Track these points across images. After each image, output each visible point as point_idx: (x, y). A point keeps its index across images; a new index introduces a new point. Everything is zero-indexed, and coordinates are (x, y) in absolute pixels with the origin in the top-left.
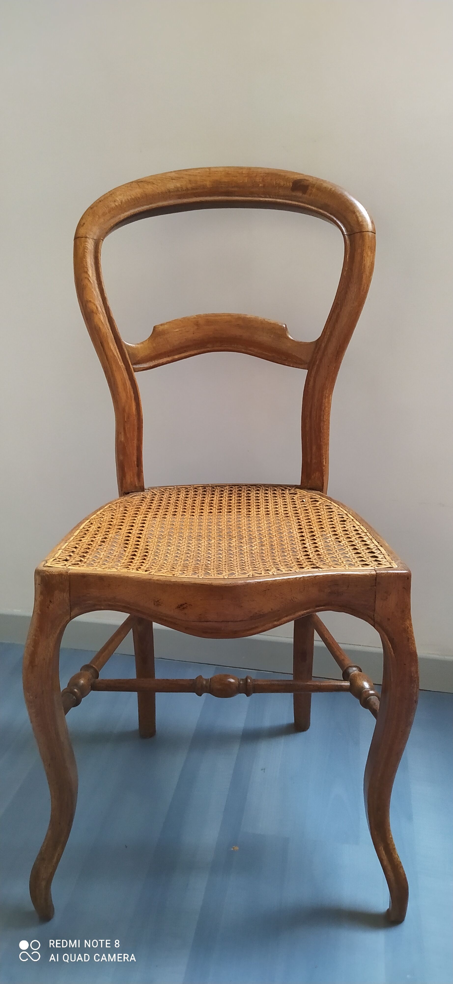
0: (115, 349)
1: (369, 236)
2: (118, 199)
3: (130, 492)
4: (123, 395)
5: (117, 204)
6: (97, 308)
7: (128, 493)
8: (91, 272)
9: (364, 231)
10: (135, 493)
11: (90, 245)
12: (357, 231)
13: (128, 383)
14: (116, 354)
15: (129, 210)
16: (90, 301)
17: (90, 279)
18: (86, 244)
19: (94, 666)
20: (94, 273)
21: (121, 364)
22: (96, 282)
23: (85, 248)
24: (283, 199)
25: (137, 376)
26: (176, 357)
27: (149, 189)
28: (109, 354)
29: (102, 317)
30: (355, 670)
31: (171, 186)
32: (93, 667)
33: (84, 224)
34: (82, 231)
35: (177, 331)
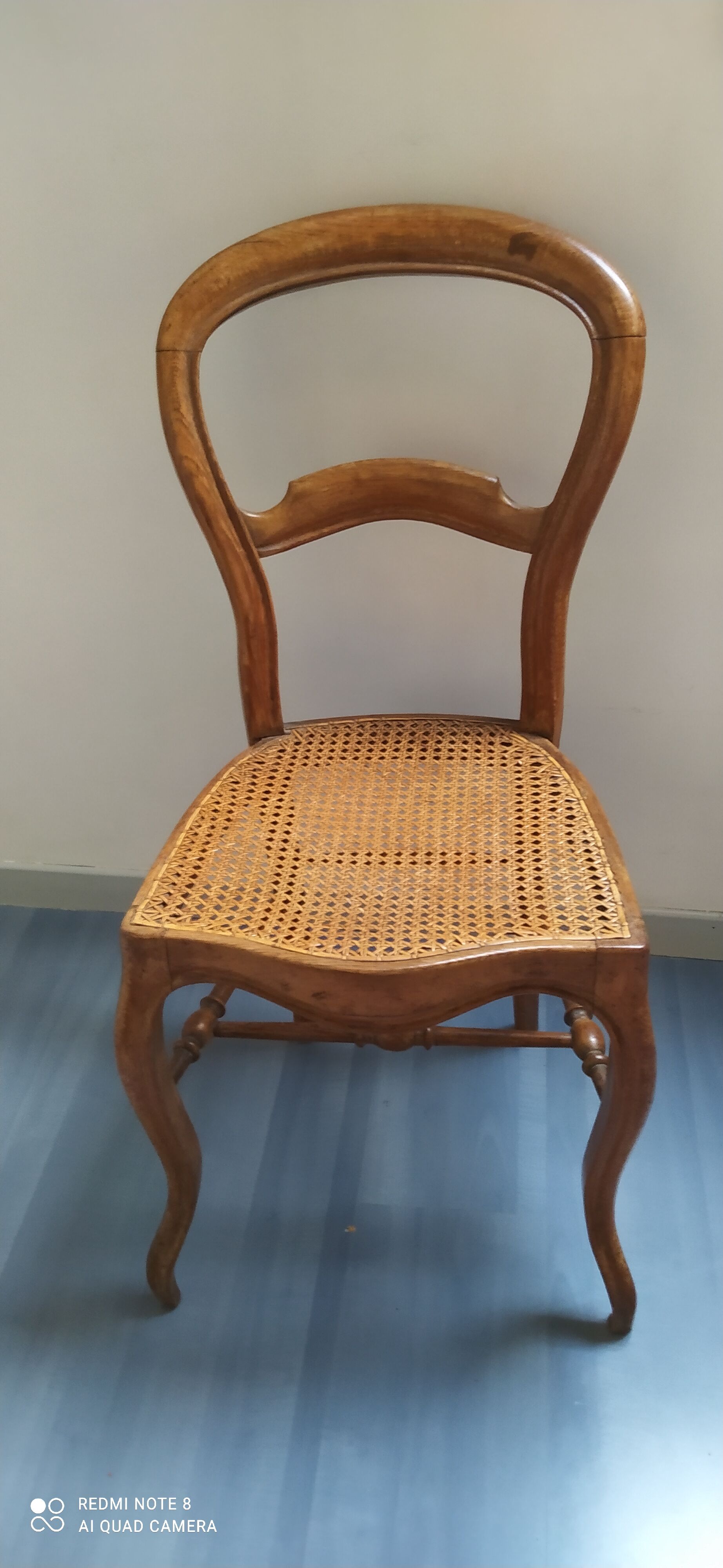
0: (230, 529)
1: (633, 343)
2: (222, 277)
3: (262, 736)
4: (245, 597)
5: (221, 286)
6: (198, 467)
7: (260, 739)
8: (186, 408)
9: (627, 334)
10: (269, 738)
11: (182, 363)
12: (615, 334)
13: (252, 578)
14: (230, 536)
15: (241, 295)
16: (186, 457)
17: (184, 420)
18: (175, 361)
19: (217, 999)
20: (191, 408)
21: (240, 550)
22: (193, 424)
23: (174, 369)
24: (493, 267)
25: (265, 563)
26: (325, 530)
27: (274, 255)
28: (222, 537)
29: (205, 482)
30: (582, 1015)
31: (310, 246)
32: (216, 1001)
33: (170, 325)
34: (168, 340)
35: (325, 491)
